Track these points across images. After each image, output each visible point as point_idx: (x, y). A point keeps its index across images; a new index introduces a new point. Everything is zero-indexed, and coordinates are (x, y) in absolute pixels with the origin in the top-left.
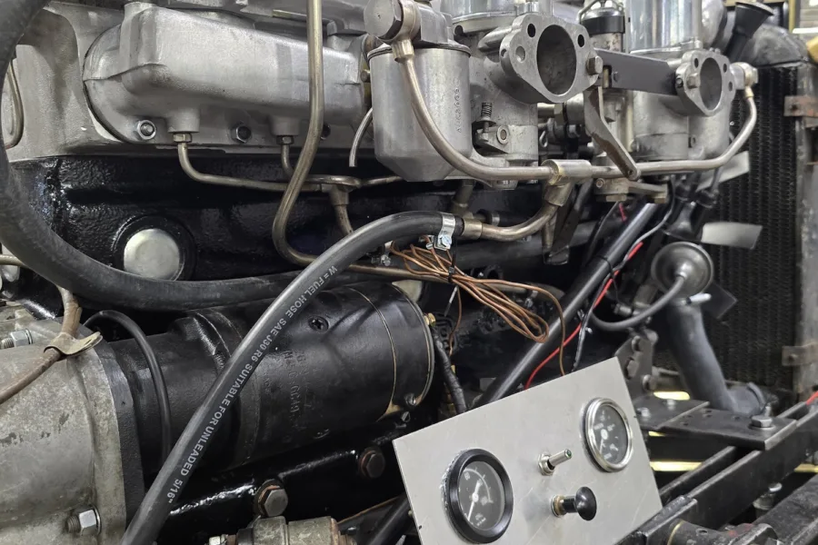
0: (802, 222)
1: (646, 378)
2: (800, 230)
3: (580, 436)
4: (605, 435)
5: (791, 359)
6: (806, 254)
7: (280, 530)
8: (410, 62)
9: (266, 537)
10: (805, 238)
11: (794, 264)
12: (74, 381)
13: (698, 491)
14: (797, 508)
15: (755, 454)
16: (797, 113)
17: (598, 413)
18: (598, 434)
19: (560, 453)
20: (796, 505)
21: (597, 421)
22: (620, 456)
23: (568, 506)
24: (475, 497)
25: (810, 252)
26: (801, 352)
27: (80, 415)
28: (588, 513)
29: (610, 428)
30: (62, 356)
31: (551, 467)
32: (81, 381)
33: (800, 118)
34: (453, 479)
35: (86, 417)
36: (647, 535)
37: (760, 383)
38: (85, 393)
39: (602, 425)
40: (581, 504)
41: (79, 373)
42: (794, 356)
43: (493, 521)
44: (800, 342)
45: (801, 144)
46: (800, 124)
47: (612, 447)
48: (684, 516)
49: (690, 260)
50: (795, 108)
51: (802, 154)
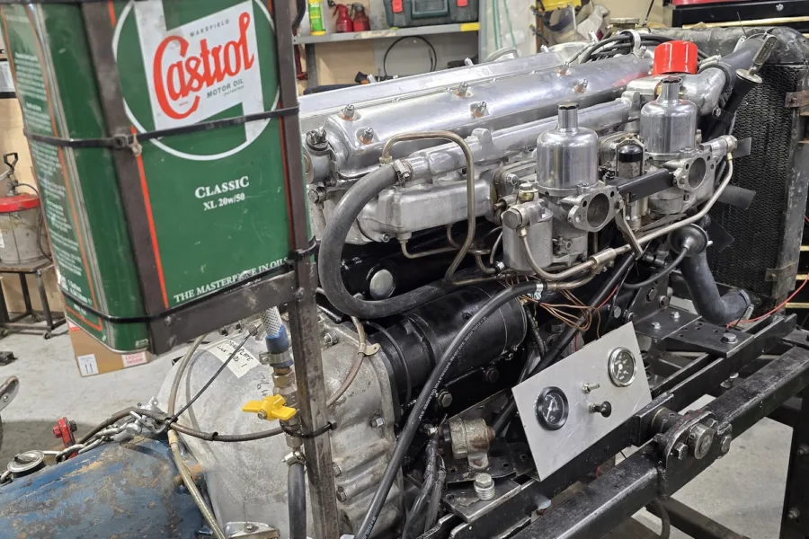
0: (790, 183)
1: (662, 298)
2: (788, 190)
3: (606, 368)
4: (620, 367)
5: (771, 277)
6: (791, 206)
7: (461, 426)
8: (525, 239)
9: (455, 429)
10: (791, 194)
11: (781, 212)
12: (370, 365)
13: (676, 388)
14: (742, 392)
15: (720, 360)
16: (794, 105)
17: (618, 356)
18: (616, 367)
19: (594, 384)
20: (742, 389)
21: (617, 359)
22: (628, 377)
23: (597, 409)
24: (550, 409)
25: (794, 203)
26: (778, 273)
27: (375, 381)
28: (607, 413)
29: (624, 362)
30: (365, 356)
31: (589, 390)
32: (374, 366)
33: (796, 109)
34: (541, 401)
35: (377, 381)
36: (641, 416)
37: (749, 290)
38: (375, 370)
39: (619, 361)
40: (603, 409)
41: (372, 362)
42: (774, 275)
43: (558, 419)
44: (780, 265)
45: (795, 127)
46: (796, 113)
47: (625, 372)
48: (664, 405)
49: (692, 235)
50: (792, 102)
51: (795, 134)
